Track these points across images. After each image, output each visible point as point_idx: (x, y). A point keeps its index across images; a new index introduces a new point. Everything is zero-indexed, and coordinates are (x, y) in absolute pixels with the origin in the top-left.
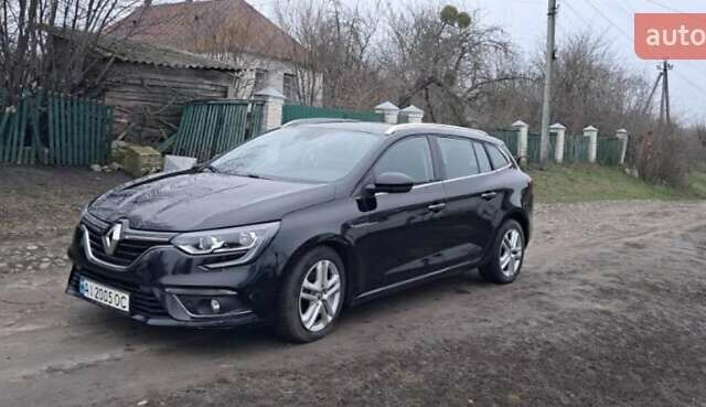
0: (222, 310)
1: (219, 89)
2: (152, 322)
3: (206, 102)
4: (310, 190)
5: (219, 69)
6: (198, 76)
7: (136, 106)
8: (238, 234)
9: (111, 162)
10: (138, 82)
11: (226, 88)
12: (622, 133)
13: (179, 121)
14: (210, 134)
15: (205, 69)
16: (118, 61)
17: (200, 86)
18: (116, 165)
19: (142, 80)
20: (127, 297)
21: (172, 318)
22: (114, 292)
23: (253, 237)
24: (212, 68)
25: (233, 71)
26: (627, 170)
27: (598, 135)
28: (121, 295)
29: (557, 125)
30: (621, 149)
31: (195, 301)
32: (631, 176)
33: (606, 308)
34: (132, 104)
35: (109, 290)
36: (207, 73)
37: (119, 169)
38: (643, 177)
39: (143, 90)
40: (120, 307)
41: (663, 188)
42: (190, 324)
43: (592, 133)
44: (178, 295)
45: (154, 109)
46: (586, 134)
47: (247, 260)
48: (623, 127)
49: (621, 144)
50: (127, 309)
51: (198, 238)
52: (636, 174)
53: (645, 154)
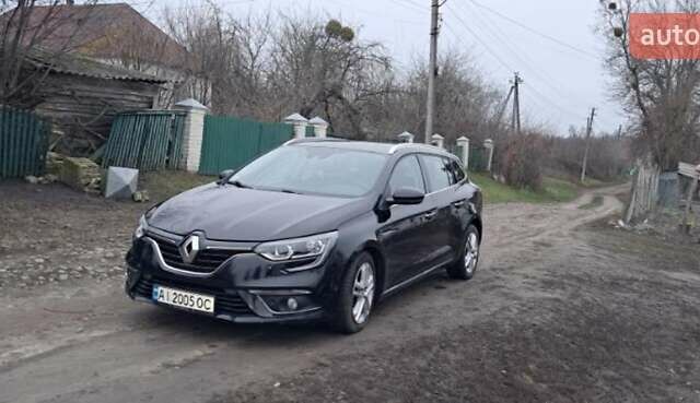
0: (299, 307)
1: (145, 100)
2: (238, 320)
3: (133, 113)
4: (351, 204)
5: (146, 81)
6: (125, 87)
7: (65, 117)
8: (305, 243)
9: (46, 173)
10: (68, 93)
11: (152, 98)
12: (489, 144)
13: (109, 131)
14: (138, 144)
15: (133, 80)
16: (53, 73)
17: (126, 97)
18: (53, 177)
19: (73, 93)
20: (212, 299)
21: (257, 316)
22: (196, 296)
23: (321, 245)
24: (141, 80)
25: (159, 82)
26: (495, 177)
27: (470, 145)
28: (204, 298)
29: (437, 136)
30: (488, 158)
31: (277, 300)
32: (499, 182)
33: (555, 296)
34: (61, 115)
35: (189, 295)
36: (135, 85)
37: (55, 181)
38: (509, 182)
39: (73, 101)
40: (203, 309)
41: (527, 192)
42: (271, 320)
43: (464, 142)
44: (261, 296)
45: (85, 120)
46: (459, 144)
47: (319, 263)
48: (490, 137)
49: (489, 153)
50: (212, 310)
51: (274, 247)
52: (503, 179)
53: (510, 162)
